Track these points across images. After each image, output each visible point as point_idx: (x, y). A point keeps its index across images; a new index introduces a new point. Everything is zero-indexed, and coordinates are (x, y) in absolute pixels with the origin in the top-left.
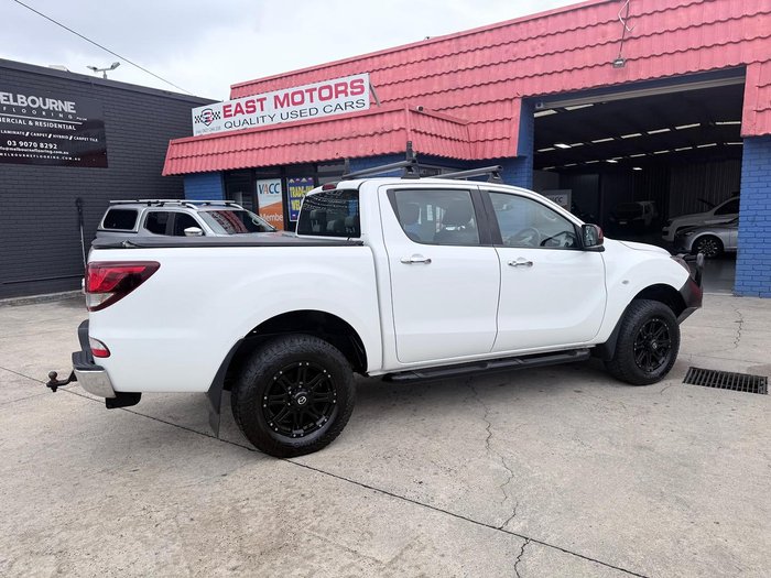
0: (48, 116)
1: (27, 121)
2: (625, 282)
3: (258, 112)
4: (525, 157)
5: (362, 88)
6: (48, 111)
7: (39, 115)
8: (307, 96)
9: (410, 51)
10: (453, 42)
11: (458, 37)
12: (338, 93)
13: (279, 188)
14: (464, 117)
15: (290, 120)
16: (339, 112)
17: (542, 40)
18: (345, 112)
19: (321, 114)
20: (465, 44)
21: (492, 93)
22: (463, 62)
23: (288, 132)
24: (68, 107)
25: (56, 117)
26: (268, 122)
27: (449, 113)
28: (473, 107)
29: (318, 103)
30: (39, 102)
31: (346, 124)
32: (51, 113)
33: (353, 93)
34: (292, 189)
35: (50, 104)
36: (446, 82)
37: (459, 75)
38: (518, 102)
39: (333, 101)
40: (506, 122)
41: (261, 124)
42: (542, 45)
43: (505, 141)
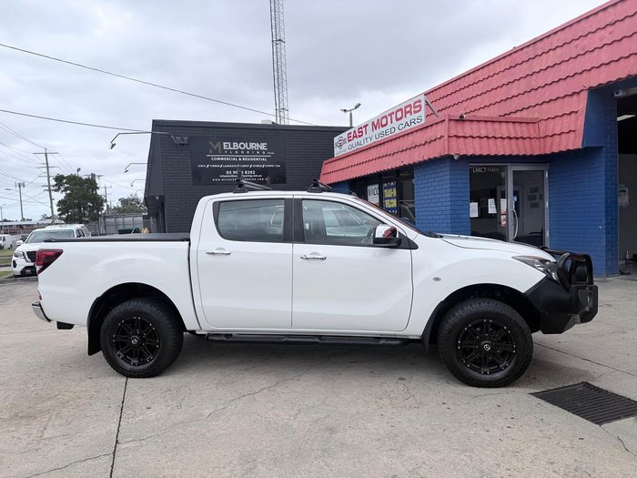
0: (251, 154)
1: (238, 158)
2: (437, 279)
3: (364, 136)
4: (602, 147)
5: (420, 106)
6: (250, 151)
7: (245, 154)
8: (389, 118)
9: (497, 64)
10: (530, 48)
11: (535, 42)
12: (406, 113)
13: (377, 191)
14: (536, 115)
15: (380, 138)
16: (407, 128)
17: (610, 29)
18: (411, 127)
19: (397, 131)
20: (541, 47)
21: (561, 89)
22: (536, 65)
23: (379, 148)
24: (263, 146)
25: (255, 154)
26: (369, 142)
27: (518, 115)
28: (544, 105)
29: (396, 124)
30: (246, 145)
31: (410, 137)
32: (253, 152)
33: (415, 112)
34: (386, 191)
35: (253, 146)
36: (523, 85)
37: (534, 77)
38: (585, 95)
39: (404, 121)
40: (573, 115)
41: (366, 144)
42: (610, 33)
43: (572, 134)
